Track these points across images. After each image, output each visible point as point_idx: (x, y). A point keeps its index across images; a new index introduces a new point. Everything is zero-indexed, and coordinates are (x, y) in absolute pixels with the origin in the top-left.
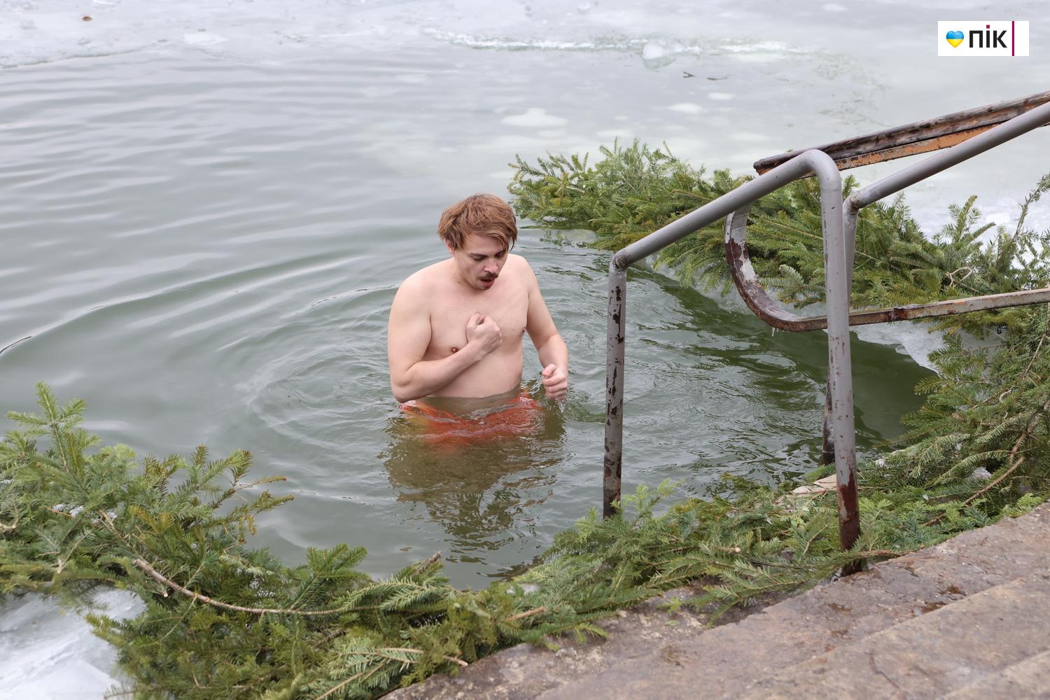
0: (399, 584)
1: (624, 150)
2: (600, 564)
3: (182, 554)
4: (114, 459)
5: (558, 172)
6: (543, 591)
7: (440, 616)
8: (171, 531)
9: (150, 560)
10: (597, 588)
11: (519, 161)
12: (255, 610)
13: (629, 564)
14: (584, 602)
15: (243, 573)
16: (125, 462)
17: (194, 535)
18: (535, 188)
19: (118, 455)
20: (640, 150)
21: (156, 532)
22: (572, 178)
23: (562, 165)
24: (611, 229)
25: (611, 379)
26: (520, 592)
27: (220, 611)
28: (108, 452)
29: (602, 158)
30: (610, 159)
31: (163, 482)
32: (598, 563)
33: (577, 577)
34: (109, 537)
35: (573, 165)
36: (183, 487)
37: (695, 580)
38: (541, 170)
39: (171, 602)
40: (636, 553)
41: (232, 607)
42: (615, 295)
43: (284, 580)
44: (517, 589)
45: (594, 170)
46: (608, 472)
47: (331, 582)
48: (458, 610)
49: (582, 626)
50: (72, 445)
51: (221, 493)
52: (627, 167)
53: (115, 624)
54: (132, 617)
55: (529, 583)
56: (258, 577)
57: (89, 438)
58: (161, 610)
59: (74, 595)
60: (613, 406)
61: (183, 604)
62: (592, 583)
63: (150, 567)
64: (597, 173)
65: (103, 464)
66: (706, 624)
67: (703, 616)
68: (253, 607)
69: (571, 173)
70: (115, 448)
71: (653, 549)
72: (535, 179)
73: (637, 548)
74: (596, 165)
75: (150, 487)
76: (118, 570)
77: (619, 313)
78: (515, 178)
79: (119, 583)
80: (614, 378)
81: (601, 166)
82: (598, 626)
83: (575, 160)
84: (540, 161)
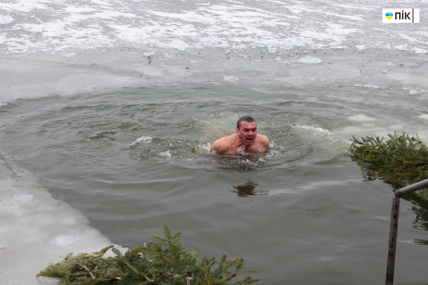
1: (398, 136)
4: (191, 257)
5: (370, 143)
11: (354, 138)
16: (195, 258)
18: (359, 150)
19: (193, 256)
20: (406, 136)
22: (376, 146)
23: (372, 140)
24: (392, 170)
25: (391, 241)
28: (189, 254)
29: (389, 139)
30: (392, 140)
31: (209, 268)
35: (376, 141)
36: (217, 270)
38: (363, 142)
42: (394, 207)
45: (386, 144)
50: (176, 251)
51: (231, 275)
52: (399, 144)
57: (182, 248)
60: (391, 253)
64: (387, 145)
65: (187, 259)
69: (375, 144)
70: (192, 252)
72: (360, 146)
74: (387, 142)
75: (204, 270)
77: (396, 215)
78: (352, 145)
81: (389, 143)
83: (378, 139)
84: (363, 139)
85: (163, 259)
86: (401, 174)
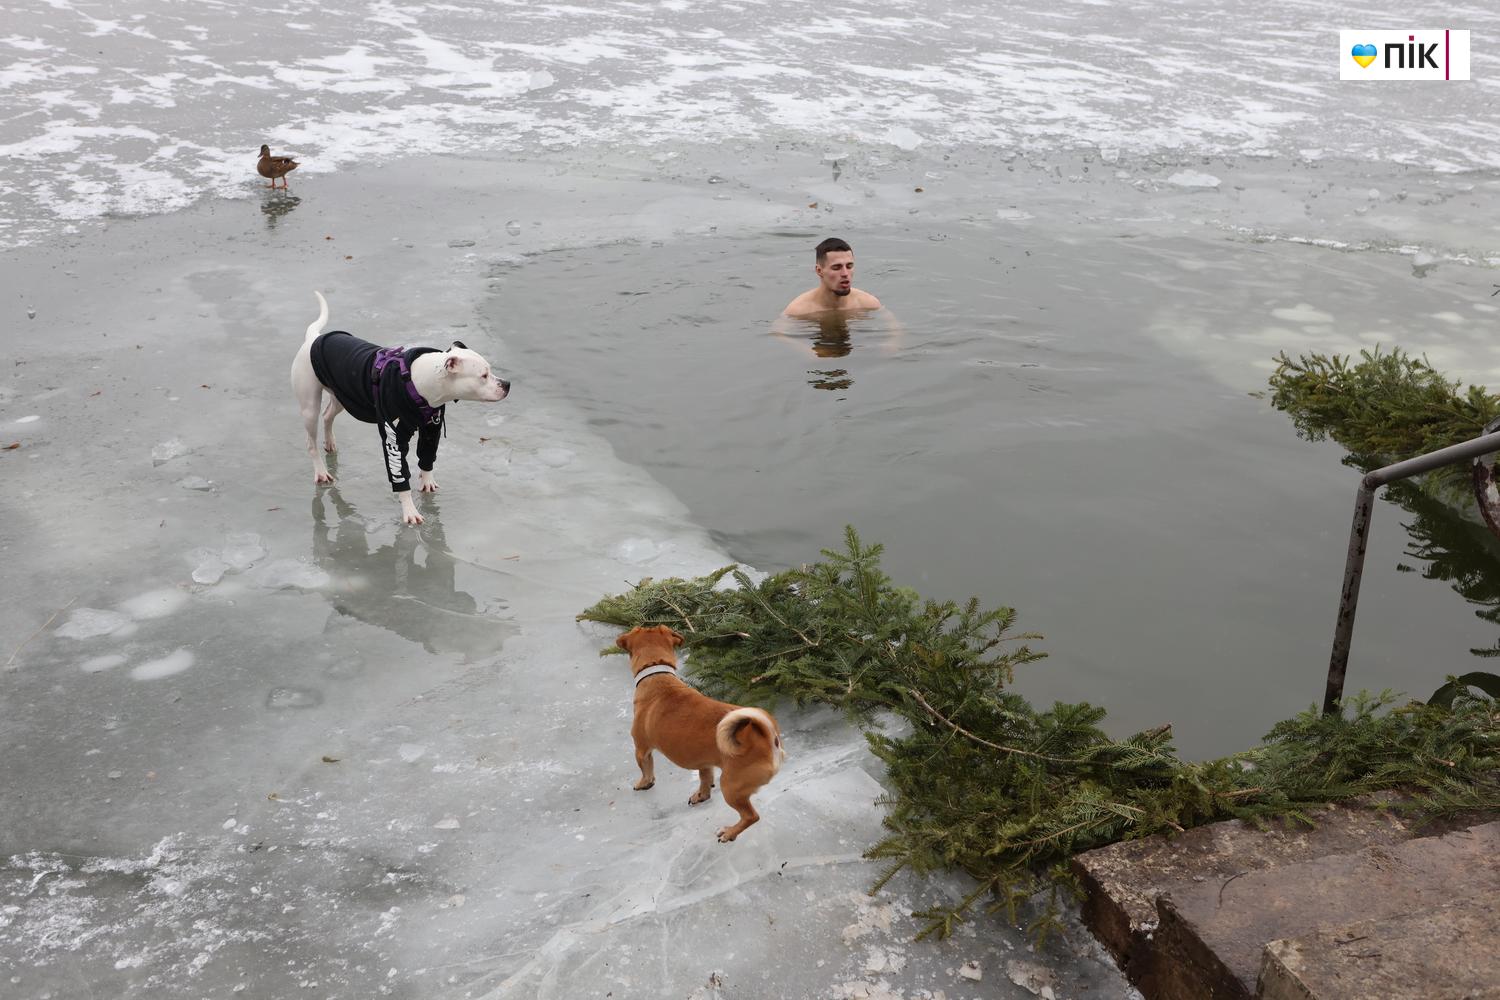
0: (1131, 747)
1: (1384, 356)
2: (1316, 756)
3: (949, 688)
4: (902, 598)
5: (1318, 370)
6: (1260, 771)
7: (1166, 783)
8: (942, 669)
9: (922, 692)
10: (1310, 777)
11: (1283, 357)
12: (1004, 748)
13: (1344, 760)
14: (1296, 789)
15: (998, 714)
16: (910, 602)
17: (960, 675)
18: (1295, 383)
19: (906, 596)
20: (1400, 356)
21: (930, 668)
22: (1331, 376)
23: (1324, 364)
24: (1364, 431)
25: (1348, 586)
26: (1238, 768)
27: (975, 744)
28: (898, 593)
29: (1363, 360)
30: (1369, 363)
31: (940, 624)
32: (1314, 754)
33: (1293, 764)
34: (891, 666)
35: (1333, 364)
36: (956, 630)
37: (1402, 784)
38: (1302, 365)
39: (935, 731)
40: (1351, 752)
41: (986, 742)
42: (1361, 511)
43: (1032, 725)
44: (1236, 765)
45: (1354, 371)
46: (1333, 667)
47: (1071, 736)
48: (1181, 780)
49: (1292, 813)
50: (868, 584)
51: (987, 642)
52: (1384, 372)
53: (888, 742)
54: (903, 737)
55: (1247, 761)
56: (1010, 720)
57: (883, 578)
58: (926, 736)
59: (859, 711)
60: (1346, 610)
61: (946, 734)
62: (1306, 773)
63: (922, 699)
64: (1356, 374)
65: (893, 602)
66: (1409, 829)
67: (1407, 821)
68: (1003, 745)
69: (1330, 372)
70: (904, 589)
71: (1368, 750)
72: (1294, 374)
73: (1352, 747)
74: (1355, 367)
75: (929, 627)
76: (896, 697)
77: (1364, 527)
78: (1278, 371)
79: (896, 708)
80: (1351, 585)
81: (1360, 369)
82: (1307, 815)
83: (1336, 360)
84: (1302, 358)
85: (841, 600)
86: (1383, 440)
